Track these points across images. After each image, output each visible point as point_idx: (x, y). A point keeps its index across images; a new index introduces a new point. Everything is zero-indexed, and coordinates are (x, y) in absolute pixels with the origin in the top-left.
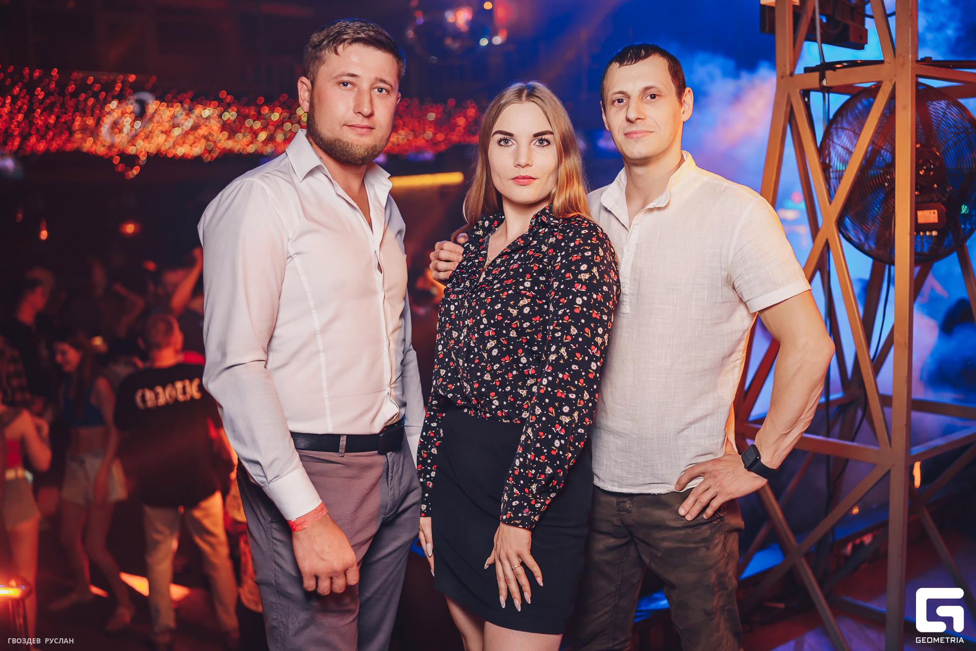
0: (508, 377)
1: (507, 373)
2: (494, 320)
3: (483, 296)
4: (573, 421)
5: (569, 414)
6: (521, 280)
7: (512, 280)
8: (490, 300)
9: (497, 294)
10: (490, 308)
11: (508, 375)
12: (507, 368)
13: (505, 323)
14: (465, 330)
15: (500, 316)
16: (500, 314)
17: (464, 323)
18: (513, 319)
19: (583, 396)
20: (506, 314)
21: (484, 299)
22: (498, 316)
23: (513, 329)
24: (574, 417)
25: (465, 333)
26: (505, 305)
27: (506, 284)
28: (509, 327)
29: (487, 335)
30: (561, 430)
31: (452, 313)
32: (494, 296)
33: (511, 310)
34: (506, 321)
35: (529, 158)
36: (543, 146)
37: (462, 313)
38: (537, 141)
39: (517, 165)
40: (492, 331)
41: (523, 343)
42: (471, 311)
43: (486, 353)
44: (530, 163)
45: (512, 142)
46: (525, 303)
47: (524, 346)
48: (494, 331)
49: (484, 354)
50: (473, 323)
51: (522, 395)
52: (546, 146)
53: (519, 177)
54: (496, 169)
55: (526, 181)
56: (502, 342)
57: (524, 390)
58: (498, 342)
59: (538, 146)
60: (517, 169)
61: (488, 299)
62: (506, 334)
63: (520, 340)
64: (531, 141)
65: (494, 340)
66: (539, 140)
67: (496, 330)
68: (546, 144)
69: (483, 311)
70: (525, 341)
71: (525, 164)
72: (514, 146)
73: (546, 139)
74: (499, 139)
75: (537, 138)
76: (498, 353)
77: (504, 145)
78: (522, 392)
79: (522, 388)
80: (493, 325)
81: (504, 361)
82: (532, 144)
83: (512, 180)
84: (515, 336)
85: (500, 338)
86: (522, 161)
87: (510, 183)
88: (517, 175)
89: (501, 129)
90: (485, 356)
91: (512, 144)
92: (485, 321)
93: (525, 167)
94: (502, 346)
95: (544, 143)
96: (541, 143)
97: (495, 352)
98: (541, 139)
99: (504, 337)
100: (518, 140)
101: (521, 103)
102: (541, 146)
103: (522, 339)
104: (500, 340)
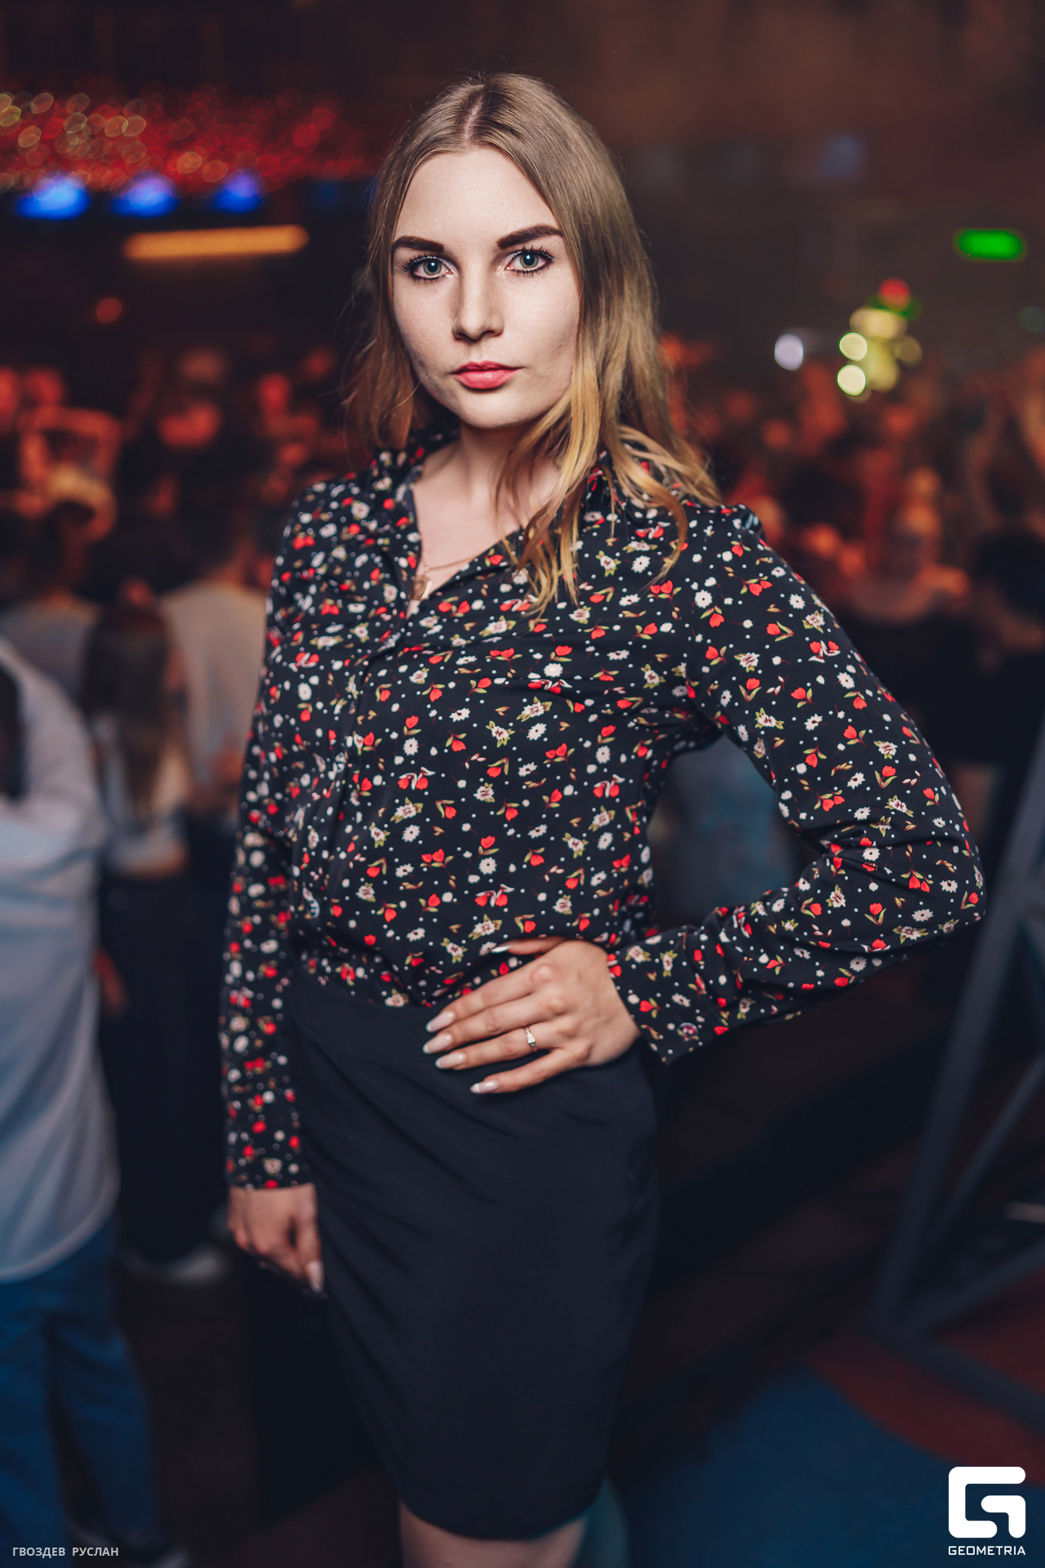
0: (427, 905)
1: (426, 893)
2: (440, 749)
3: (419, 677)
6: (538, 656)
7: (512, 651)
8: (440, 694)
9: (463, 680)
10: (437, 716)
11: (427, 900)
12: (430, 882)
13: (471, 763)
14: (342, 758)
15: (461, 740)
16: (463, 736)
17: (341, 739)
20: (478, 738)
21: (422, 687)
22: (456, 739)
25: (342, 766)
26: (482, 714)
27: (493, 659)
28: (477, 775)
29: (403, 785)
31: (302, 706)
32: (452, 685)
33: (494, 729)
34: (474, 758)
35: (492, 310)
36: (532, 272)
37: (337, 710)
38: (516, 257)
39: (461, 336)
40: (424, 777)
41: (506, 822)
42: (372, 714)
43: (388, 830)
44: (495, 325)
45: (445, 266)
46: (536, 714)
47: (507, 829)
48: (428, 778)
49: (378, 831)
50: (373, 745)
51: (450, 956)
52: (541, 268)
53: (470, 368)
54: (414, 346)
55: (489, 376)
56: (441, 809)
57: (460, 945)
58: (430, 810)
59: (518, 271)
60: (461, 347)
61: (433, 689)
62: (463, 792)
63: (499, 813)
64: (496, 261)
65: (420, 802)
66: (518, 255)
67: (437, 775)
68: (541, 263)
69: (413, 720)
70: (510, 816)
71: (480, 329)
72: (452, 278)
73: (537, 251)
74: (411, 260)
75: (510, 249)
76: (418, 838)
77: (425, 279)
78: (453, 949)
79: (456, 939)
80: (431, 763)
81: (428, 861)
82: (500, 267)
83: (455, 376)
84: (489, 801)
85: (440, 799)
86: (472, 324)
87: (452, 383)
88: (465, 362)
89: (409, 234)
90: (379, 836)
91: (447, 273)
92: (411, 747)
93: (483, 340)
94: (438, 820)
95: (536, 261)
96: (528, 263)
97: (411, 834)
98: (524, 252)
99: (452, 800)
100: (460, 260)
101: (458, 152)
102: (527, 272)
103: (507, 809)
104: (439, 804)
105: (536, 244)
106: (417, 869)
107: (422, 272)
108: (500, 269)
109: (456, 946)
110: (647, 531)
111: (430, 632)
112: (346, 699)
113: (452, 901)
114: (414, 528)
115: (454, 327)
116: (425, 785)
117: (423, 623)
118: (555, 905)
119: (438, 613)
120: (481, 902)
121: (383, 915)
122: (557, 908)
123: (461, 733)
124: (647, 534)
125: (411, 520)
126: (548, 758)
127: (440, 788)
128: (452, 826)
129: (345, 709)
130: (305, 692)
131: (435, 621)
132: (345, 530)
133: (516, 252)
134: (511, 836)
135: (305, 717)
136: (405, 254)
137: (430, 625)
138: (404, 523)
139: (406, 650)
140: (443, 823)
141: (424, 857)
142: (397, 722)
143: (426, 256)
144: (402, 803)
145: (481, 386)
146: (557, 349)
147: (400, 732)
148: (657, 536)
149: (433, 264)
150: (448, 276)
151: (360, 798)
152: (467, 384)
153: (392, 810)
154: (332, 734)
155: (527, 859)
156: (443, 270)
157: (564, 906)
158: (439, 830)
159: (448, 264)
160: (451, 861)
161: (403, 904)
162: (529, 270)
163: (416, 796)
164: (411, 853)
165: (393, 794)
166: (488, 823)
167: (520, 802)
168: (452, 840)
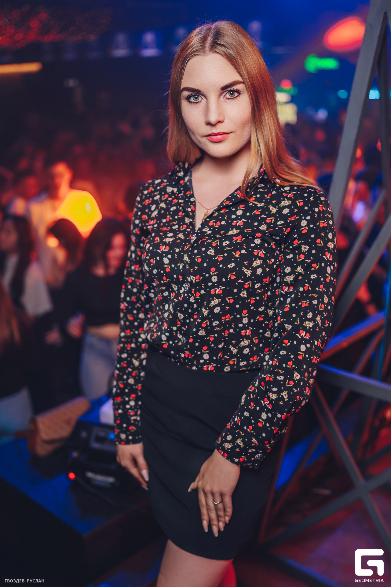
1: (224, 330)
2: (226, 279)
3: (211, 252)
4: (316, 325)
5: (313, 319)
10: (223, 267)
11: (224, 332)
13: (238, 283)
14: (186, 285)
15: (234, 275)
16: (234, 273)
17: (185, 278)
18: (246, 279)
19: (323, 300)
20: (239, 274)
21: (214, 256)
22: (232, 275)
23: (245, 289)
24: (317, 321)
25: (186, 288)
26: (239, 265)
28: (241, 287)
29: (213, 293)
30: (305, 335)
31: (166, 266)
33: (245, 270)
34: (239, 281)
35: (220, 113)
36: (234, 98)
37: (181, 268)
38: (227, 93)
39: (209, 124)
40: (221, 289)
41: (251, 304)
42: (196, 268)
43: (208, 309)
44: (221, 119)
45: (201, 97)
46: (258, 264)
47: (251, 307)
48: (222, 289)
49: (205, 310)
50: (199, 279)
51: (232, 352)
52: (236, 97)
53: (212, 135)
54: (190, 127)
55: (219, 137)
56: (228, 300)
57: (236, 348)
58: (224, 301)
59: (229, 99)
60: (209, 127)
61: (219, 257)
62: (236, 293)
63: (248, 301)
64: (221, 94)
65: (220, 299)
66: (228, 92)
67: (226, 288)
68: (236, 94)
69: (213, 269)
70: (252, 302)
71: (216, 121)
72: (204, 101)
73: (235, 90)
74: (188, 95)
75: (225, 90)
76: (220, 311)
77: (194, 102)
78: (233, 349)
79: (234, 346)
80: (223, 284)
81: (224, 319)
82: (221, 97)
83: (206, 137)
84: (245, 297)
85: (227, 297)
86: (213, 119)
87: (204, 140)
88: (210, 132)
89: (187, 86)
90: (205, 312)
91: (202, 100)
92: (215, 279)
93: (217, 124)
94: (227, 304)
95: (234, 93)
96: (232, 94)
97: (217, 310)
98: (231, 91)
99: (232, 296)
100: (207, 96)
101: (205, 55)
102: (232, 98)
103: (251, 299)
104: (227, 299)
105: (235, 88)
106: (220, 322)
107: (192, 100)
108: (222, 97)
109: (234, 349)
110: (287, 194)
111: (207, 233)
112: (184, 263)
113: (233, 332)
114: (192, 196)
115: (206, 120)
116: (221, 292)
117: (204, 230)
118: (265, 334)
119: (209, 226)
120: (243, 334)
121: (209, 339)
122: (266, 335)
123: (233, 272)
124: (287, 196)
125: (191, 193)
126: (264, 282)
127: (227, 293)
128: (232, 306)
129: (184, 267)
130: (166, 261)
131: (208, 229)
132: (163, 197)
133: (227, 91)
134: (252, 309)
135: (168, 270)
136: (186, 93)
137: (207, 231)
138: (189, 194)
139: (201, 241)
140: (229, 305)
141: (223, 318)
142: (208, 270)
143: (194, 94)
144: (213, 299)
145: (217, 141)
146: (244, 125)
147: (209, 274)
148: (291, 196)
149: (196, 97)
150: (202, 101)
151: (195, 299)
152: (211, 140)
153: (209, 302)
154: (180, 277)
155: (257, 318)
156: (200, 99)
157: (268, 334)
158: (227, 308)
159: (202, 97)
160: (232, 318)
161: (216, 335)
162: (232, 97)
163: (218, 296)
164: (217, 317)
165: (209, 297)
166: (245, 305)
167: (256, 297)
168: (232, 310)
